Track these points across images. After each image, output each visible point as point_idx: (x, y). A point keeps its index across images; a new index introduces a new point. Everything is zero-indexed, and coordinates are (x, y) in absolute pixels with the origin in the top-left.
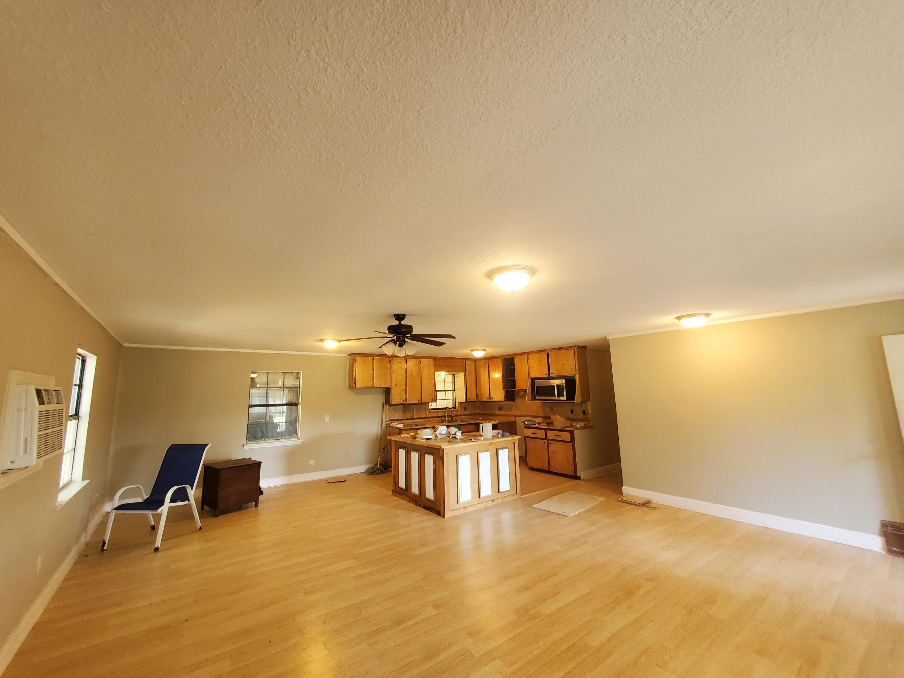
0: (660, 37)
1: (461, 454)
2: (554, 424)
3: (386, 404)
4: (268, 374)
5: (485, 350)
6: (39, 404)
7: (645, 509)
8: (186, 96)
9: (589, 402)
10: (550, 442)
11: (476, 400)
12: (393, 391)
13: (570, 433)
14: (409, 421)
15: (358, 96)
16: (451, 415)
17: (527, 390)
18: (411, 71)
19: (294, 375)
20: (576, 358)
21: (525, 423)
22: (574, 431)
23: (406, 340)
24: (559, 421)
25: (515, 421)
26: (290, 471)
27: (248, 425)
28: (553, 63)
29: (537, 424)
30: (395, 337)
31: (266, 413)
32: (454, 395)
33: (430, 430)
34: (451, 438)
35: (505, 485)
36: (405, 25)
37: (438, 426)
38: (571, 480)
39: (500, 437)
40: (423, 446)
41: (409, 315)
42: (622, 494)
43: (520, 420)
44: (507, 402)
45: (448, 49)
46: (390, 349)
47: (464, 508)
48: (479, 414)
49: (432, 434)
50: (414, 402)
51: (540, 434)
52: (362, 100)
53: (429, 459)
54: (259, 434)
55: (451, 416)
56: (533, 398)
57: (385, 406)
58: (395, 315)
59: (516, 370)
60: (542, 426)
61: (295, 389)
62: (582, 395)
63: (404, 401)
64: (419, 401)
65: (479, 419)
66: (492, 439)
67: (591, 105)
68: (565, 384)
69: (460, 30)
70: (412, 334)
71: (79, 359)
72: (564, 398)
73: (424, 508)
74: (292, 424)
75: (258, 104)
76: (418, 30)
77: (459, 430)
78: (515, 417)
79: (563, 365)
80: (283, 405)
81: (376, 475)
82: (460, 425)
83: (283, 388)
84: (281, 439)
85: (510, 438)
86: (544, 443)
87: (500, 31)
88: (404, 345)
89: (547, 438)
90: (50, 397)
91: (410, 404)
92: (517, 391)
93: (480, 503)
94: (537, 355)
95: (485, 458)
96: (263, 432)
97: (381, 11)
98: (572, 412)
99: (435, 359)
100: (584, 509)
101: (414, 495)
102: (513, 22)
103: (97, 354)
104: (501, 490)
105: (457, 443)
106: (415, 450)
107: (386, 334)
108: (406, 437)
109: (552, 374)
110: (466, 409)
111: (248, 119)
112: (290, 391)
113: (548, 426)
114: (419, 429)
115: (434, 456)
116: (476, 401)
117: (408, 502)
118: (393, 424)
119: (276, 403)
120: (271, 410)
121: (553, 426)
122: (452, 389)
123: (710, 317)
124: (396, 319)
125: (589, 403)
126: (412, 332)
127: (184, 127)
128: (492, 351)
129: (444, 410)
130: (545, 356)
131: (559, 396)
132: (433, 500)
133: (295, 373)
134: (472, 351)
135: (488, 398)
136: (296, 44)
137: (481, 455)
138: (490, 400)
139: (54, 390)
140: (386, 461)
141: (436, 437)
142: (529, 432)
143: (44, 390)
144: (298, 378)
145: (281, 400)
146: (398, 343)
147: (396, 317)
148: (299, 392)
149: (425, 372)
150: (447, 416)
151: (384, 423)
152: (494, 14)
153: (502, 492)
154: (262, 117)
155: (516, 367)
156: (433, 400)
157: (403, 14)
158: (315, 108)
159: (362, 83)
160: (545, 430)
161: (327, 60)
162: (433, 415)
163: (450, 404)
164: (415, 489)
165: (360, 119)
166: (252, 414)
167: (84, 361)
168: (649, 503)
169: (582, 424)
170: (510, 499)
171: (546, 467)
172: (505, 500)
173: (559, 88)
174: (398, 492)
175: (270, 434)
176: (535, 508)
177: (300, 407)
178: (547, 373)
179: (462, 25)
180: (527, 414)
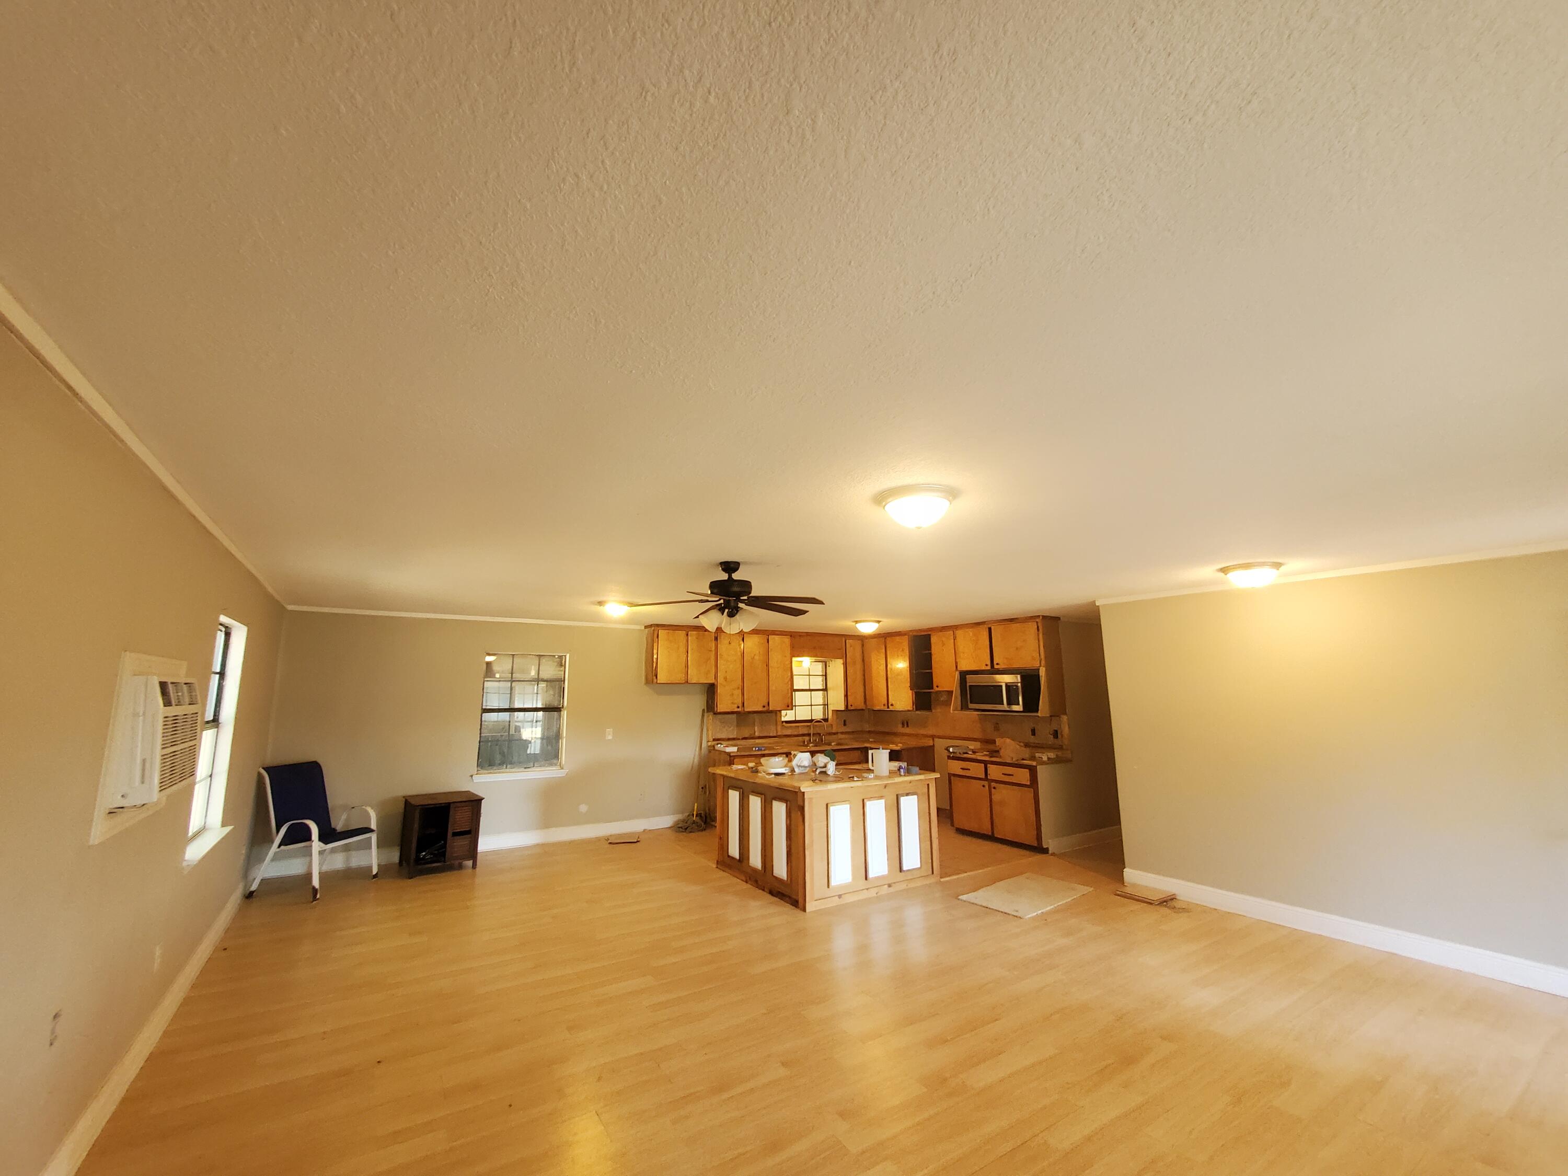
0: (1139, 135)
1: (834, 803)
2: (1002, 753)
3: (708, 711)
4: (513, 658)
5: (879, 622)
6: (165, 706)
7: (1164, 910)
8: (394, 245)
9: (1064, 716)
10: (993, 784)
11: (864, 708)
12: (720, 690)
13: (1030, 770)
14: (748, 740)
15: (654, 236)
16: (819, 732)
17: (952, 692)
18: (736, 199)
19: (556, 660)
20: (1041, 635)
21: (949, 751)
22: (1036, 766)
23: (741, 605)
24: (1010, 748)
25: (931, 746)
26: (547, 820)
27: (480, 743)
28: (962, 179)
29: (970, 753)
30: (722, 601)
31: (510, 722)
32: (826, 697)
33: (781, 759)
34: (817, 773)
35: (912, 858)
36: (725, 135)
37: (795, 752)
38: (1033, 853)
39: (902, 774)
40: (769, 787)
41: (746, 563)
42: (1124, 883)
43: (940, 744)
44: (918, 712)
45: (793, 165)
46: (712, 621)
47: (840, 896)
48: (869, 732)
49: (786, 766)
50: (756, 710)
51: (977, 770)
52: (661, 241)
53: (779, 810)
54: (498, 758)
55: (820, 734)
56: (964, 707)
57: (706, 714)
58: (721, 564)
59: (933, 657)
60: (979, 756)
61: (557, 683)
62: (1052, 703)
63: (738, 707)
64: (764, 707)
65: (868, 742)
66: (889, 777)
67: (1033, 237)
68: (1021, 683)
69: (811, 139)
70: (751, 595)
71: (221, 631)
72: (1019, 708)
73: (771, 893)
74: (552, 741)
75: (500, 251)
76: (745, 141)
77: (833, 760)
78: (931, 739)
79: (1017, 649)
80: (536, 710)
81: (691, 832)
82: (834, 751)
83: (538, 680)
84: (534, 766)
85: (922, 777)
86: (984, 786)
87: (874, 137)
88: (737, 613)
89: (989, 778)
90: (180, 694)
91: (749, 712)
92: (937, 692)
93: (867, 889)
94: (970, 632)
95: (876, 810)
96: (502, 754)
97: (687, 117)
98: (1033, 732)
99: (792, 635)
100: (1052, 907)
101: (755, 870)
102: (895, 124)
103: (248, 624)
104: (905, 868)
105: (827, 782)
106: (757, 793)
107: (707, 595)
108: (742, 769)
109: (997, 664)
110: (847, 723)
111: (486, 273)
112: (549, 686)
113: (991, 757)
114: (764, 756)
115: (788, 802)
116: (862, 710)
117: (744, 881)
118: (719, 745)
119: (526, 706)
120: (517, 717)
121: (1000, 757)
122: (821, 688)
123: (1282, 569)
124: (724, 570)
125: (1065, 718)
126: (750, 593)
127: (391, 288)
128: (890, 623)
129: (809, 724)
130: (985, 633)
131: (1009, 704)
132: (785, 878)
133: (557, 657)
134: (857, 622)
135: (884, 705)
136: (558, 167)
137: (868, 804)
138: (888, 708)
139: (186, 684)
140: (707, 809)
141: (793, 770)
142: (956, 767)
143: (172, 683)
144: (561, 665)
145: (535, 702)
146: (727, 610)
147: (723, 567)
148: (564, 688)
149: (776, 658)
150: (813, 734)
151: (704, 745)
152: (863, 114)
153: (908, 871)
154: (507, 269)
155: (933, 651)
156: (788, 706)
157: (721, 121)
158: (588, 255)
159: (660, 218)
160: (986, 763)
161: (605, 187)
162: (788, 732)
163: (818, 714)
164: (756, 860)
165: (658, 269)
166: (486, 723)
167: (228, 635)
168: (1172, 899)
169: (1052, 755)
170: (919, 883)
171: (986, 829)
172: (912, 885)
173: (976, 215)
174: (726, 863)
175: (515, 759)
176: (965, 901)
177: (564, 713)
178: (989, 663)
179: (813, 131)
180: (952, 734)
